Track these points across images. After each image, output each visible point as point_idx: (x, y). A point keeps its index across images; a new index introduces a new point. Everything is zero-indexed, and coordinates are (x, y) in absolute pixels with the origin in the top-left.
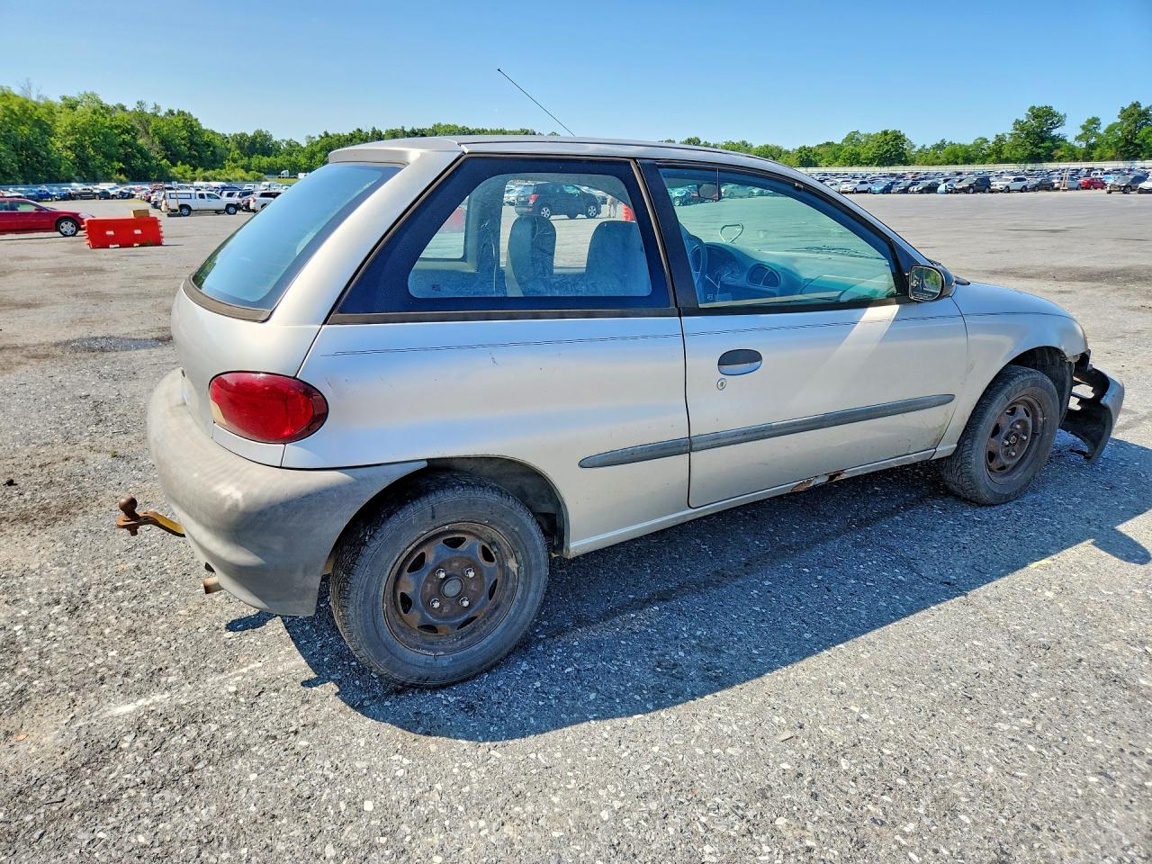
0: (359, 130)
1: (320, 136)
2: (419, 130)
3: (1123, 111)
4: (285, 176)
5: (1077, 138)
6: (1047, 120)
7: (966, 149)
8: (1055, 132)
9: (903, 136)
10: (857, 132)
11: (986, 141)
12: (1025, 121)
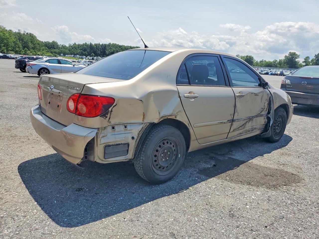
0: (86, 43)
1: (73, 44)
2: (105, 44)
3: (316, 55)
4: (62, 55)
5: (303, 62)
6: (294, 56)
7: (271, 63)
8: (297, 60)
9: (253, 57)
10: (239, 55)
11: (277, 61)
12: (288, 56)
